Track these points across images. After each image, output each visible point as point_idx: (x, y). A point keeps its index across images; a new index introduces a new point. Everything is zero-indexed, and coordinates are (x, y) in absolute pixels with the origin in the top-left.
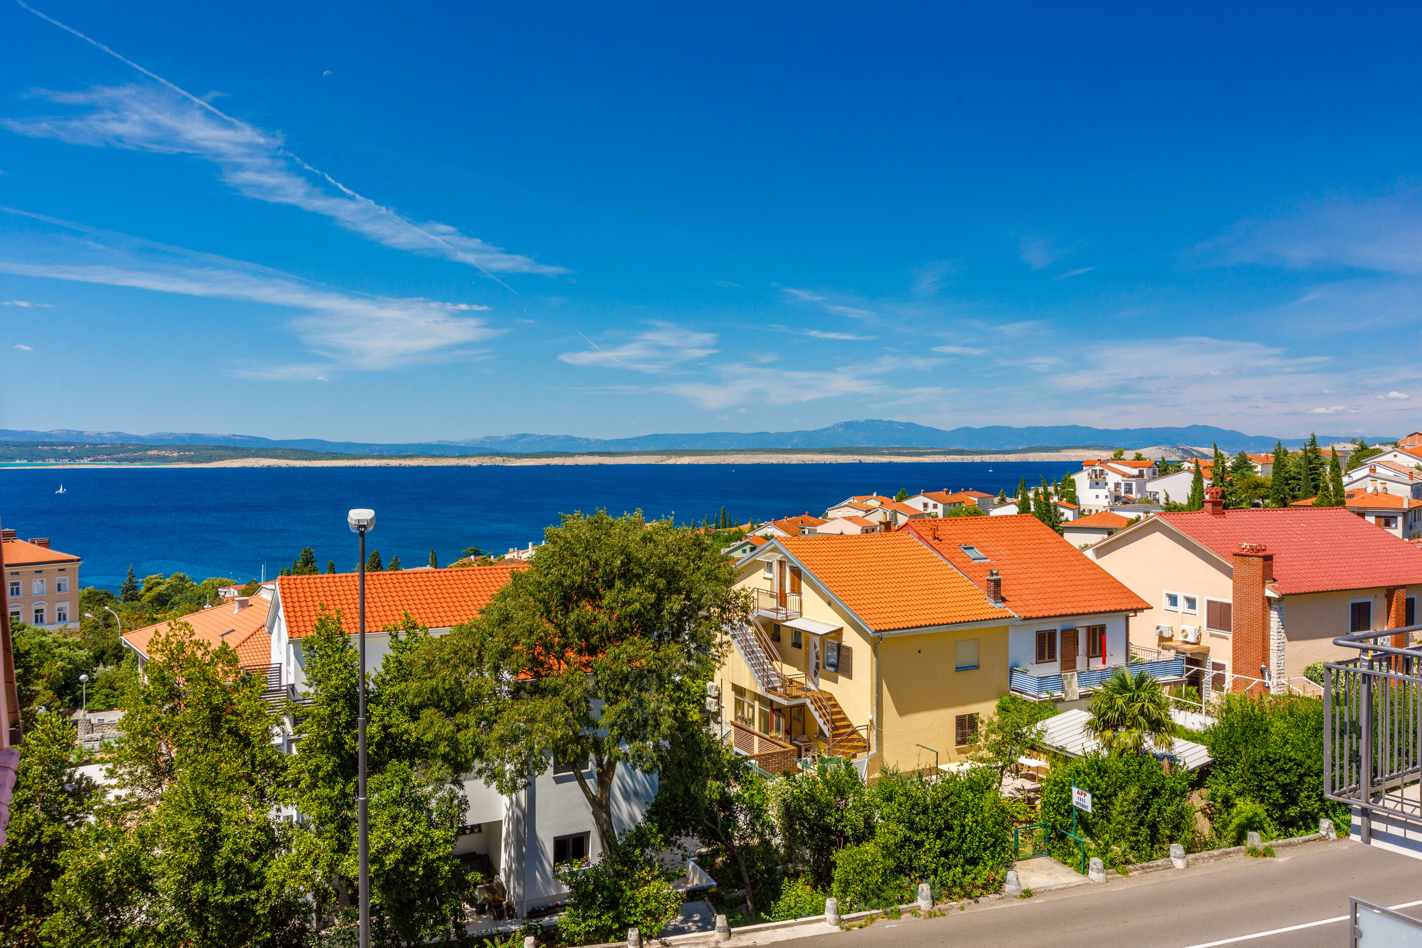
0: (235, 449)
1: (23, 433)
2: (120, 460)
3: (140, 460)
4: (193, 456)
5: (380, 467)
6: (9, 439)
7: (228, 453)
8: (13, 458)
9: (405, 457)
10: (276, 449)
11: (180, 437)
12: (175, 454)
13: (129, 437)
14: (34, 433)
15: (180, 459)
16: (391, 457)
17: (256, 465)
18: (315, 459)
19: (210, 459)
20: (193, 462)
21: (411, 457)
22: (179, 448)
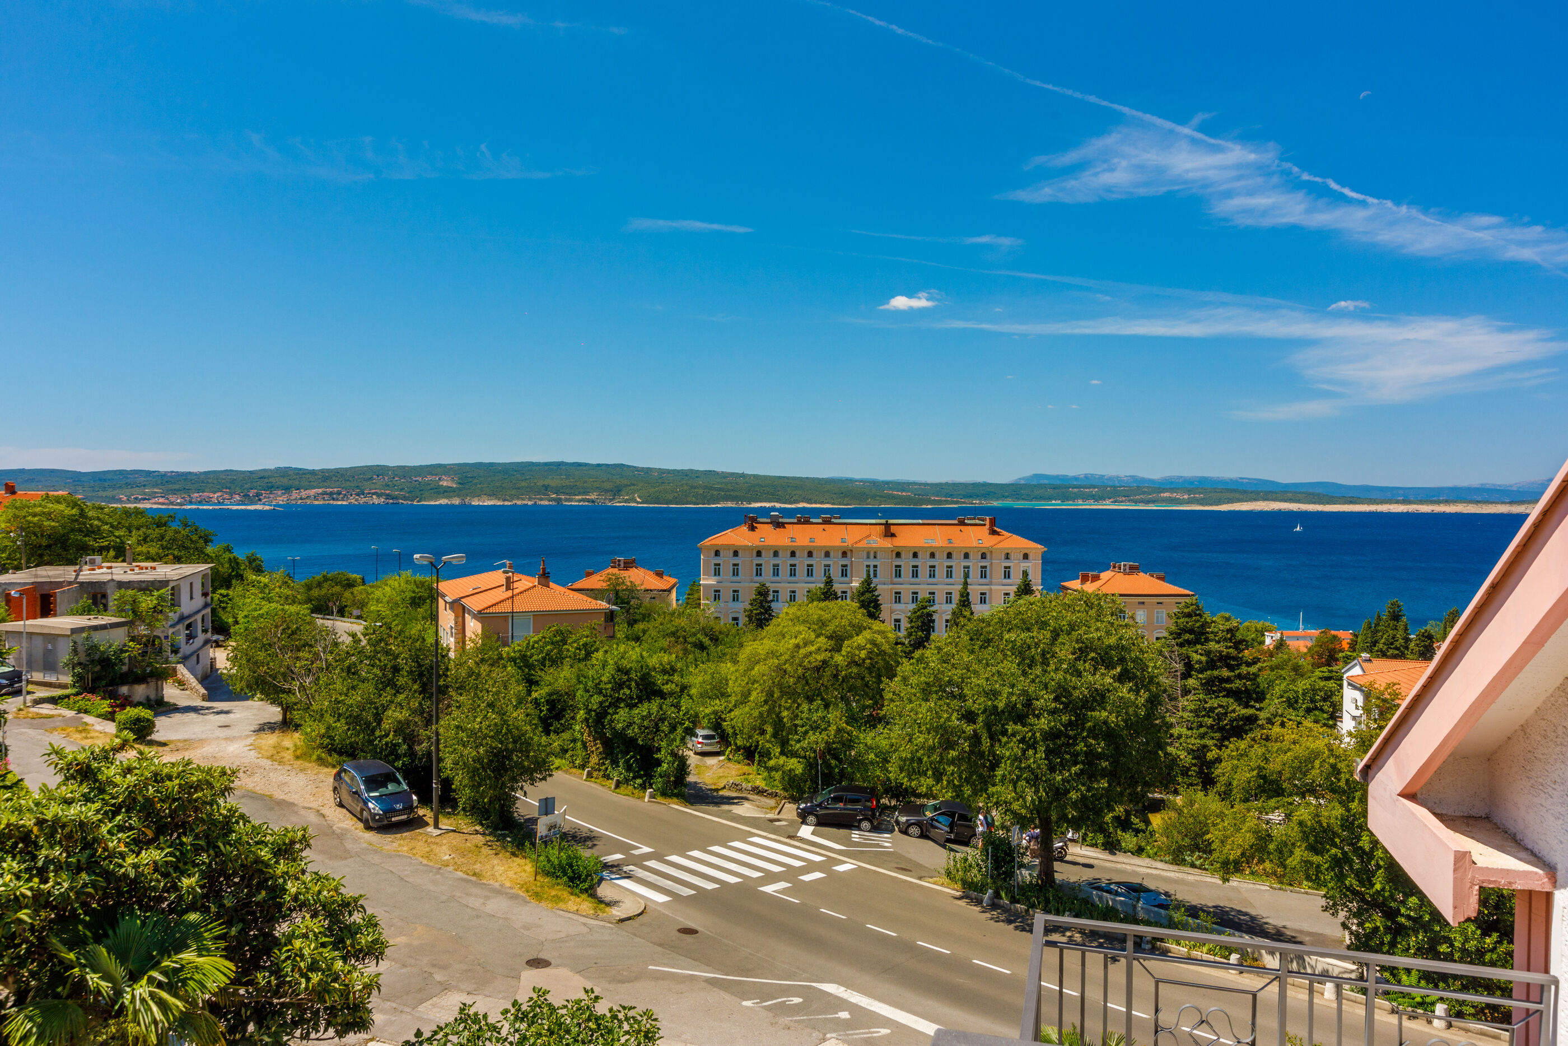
0: (1245, 492)
1: (1057, 477)
2: (1136, 502)
3: (1153, 501)
4: (1202, 499)
5: (1407, 513)
6: (1046, 482)
7: (1237, 495)
8: (1050, 499)
9: (1438, 502)
10: (1285, 492)
11: (1189, 481)
12: (1186, 497)
13: (1144, 480)
14: (1064, 478)
15: (1189, 502)
16: (1421, 502)
17: (1266, 509)
18: (1328, 503)
19: (1219, 502)
20: (1202, 504)
21: (1447, 502)
22: (1189, 491)
